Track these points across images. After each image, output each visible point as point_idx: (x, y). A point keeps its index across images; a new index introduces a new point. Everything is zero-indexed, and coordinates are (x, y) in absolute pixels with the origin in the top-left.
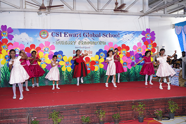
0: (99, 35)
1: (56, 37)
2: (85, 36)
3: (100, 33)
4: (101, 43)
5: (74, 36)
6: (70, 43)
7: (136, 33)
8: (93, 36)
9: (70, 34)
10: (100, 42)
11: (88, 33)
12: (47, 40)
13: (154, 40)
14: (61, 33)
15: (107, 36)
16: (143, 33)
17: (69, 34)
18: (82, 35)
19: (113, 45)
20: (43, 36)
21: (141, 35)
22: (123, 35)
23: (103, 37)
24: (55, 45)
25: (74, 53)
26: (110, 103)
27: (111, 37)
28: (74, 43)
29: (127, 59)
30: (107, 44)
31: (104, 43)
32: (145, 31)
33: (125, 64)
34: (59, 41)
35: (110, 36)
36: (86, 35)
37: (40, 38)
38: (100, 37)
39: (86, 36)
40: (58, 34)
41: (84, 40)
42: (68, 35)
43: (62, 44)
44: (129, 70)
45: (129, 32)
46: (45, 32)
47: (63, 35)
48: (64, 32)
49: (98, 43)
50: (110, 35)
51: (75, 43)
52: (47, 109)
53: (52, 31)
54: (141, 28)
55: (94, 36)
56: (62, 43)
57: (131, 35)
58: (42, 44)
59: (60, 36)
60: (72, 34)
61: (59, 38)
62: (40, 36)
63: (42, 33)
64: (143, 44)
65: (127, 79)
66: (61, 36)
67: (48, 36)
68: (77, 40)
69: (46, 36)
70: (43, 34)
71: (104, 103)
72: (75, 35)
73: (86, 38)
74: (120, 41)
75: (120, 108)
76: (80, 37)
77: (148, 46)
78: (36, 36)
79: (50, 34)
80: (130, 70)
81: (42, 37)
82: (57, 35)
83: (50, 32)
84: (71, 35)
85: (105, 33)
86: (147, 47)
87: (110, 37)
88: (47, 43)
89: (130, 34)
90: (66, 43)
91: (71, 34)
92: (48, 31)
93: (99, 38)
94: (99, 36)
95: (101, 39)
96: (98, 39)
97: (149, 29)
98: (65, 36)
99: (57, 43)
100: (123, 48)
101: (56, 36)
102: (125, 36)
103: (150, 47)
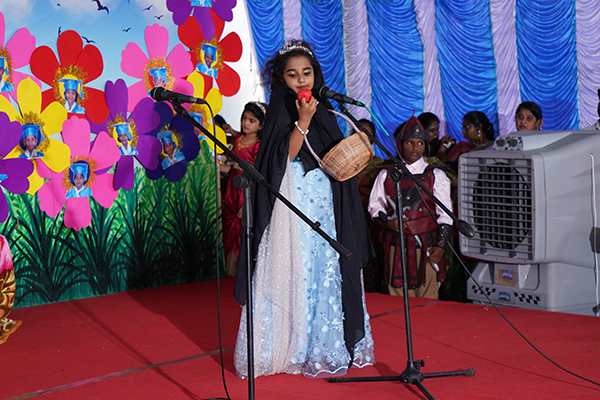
13: (230, 18)
29: (93, 136)
33: (79, 170)
44: (102, 212)
65: (91, 281)
77: (202, 53)
80: (110, 215)
86: (195, 61)
103: (210, 59)
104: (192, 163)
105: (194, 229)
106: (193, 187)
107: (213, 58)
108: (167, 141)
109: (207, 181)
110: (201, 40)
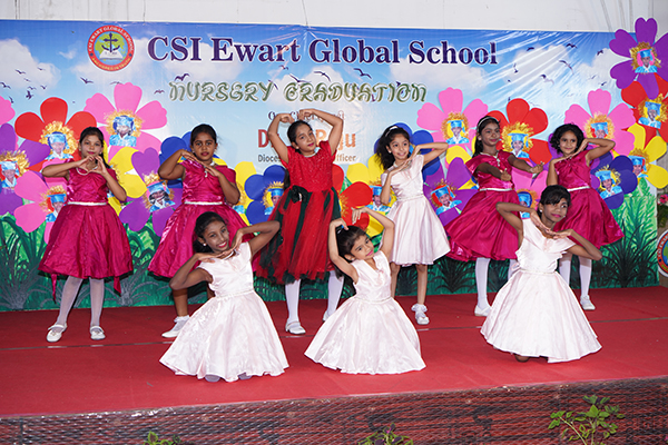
0: (391, 53)
1: (170, 64)
2: (319, 55)
3: (395, 43)
4: (399, 91)
5: (261, 57)
6: (243, 90)
7: (580, 43)
8: (362, 59)
9: (243, 49)
10: (398, 89)
11: (336, 42)
12: (123, 76)
14: (196, 42)
15: (435, 57)
16: (620, 42)
17: (238, 47)
18: (303, 51)
19: (465, 106)
20: (104, 54)
21: (608, 52)
22: (513, 53)
23: (412, 60)
24: (165, 101)
25: (261, 145)
26: (440, 397)
27: (454, 61)
28: (261, 93)
30: (432, 99)
31: (419, 93)
32: (630, 29)
33: (523, 199)
34: (184, 83)
35: (449, 59)
36: (327, 54)
37: (88, 68)
38: (396, 61)
39: (327, 58)
40: (182, 44)
41: (314, 79)
42: (231, 49)
43: (201, 95)
45: (547, 39)
46: (115, 36)
47: (206, 50)
48: (211, 36)
49: (388, 93)
50: (449, 54)
51: (268, 90)
52: (117, 423)
53: (149, 32)
54: (607, 17)
55: (367, 58)
56: (203, 91)
57: (557, 50)
58: (99, 99)
59: (191, 55)
60: (252, 49)
61: (188, 65)
62: (92, 55)
63: (100, 42)
64: (616, 99)
66: (196, 57)
67: (130, 55)
68: (280, 77)
69: (119, 55)
70: (107, 45)
71: (408, 399)
72: (270, 52)
73: (327, 68)
74: (500, 83)
75: (488, 423)
76: (295, 60)
77: (646, 109)
78: (70, 55)
79: (141, 45)
81: (99, 63)
82: (176, 53)
83: (139, 38)
84: (246, 54)
85: (420, 44)
86: (638, 116)
87: (445, 61)
88: (128, 94)
89: (552, 48)
90: (223, 93)
91: (247, 47)
92: (130, 30)
93: (393, 65)
94: (391, 58)
95: (403, 70)
96: (388, 71)
97: (651, 20)
98: (217, 57)
99: (176, 94)
100: (513, 121)
101: (173, 57)
102: (523, 59)
103: (652, 115)
104: (630, 195)
105: (629, 246)
106: (630, 214)
107: (657, 112)
108: (605, 178)
109: (644, 209)
110: (644, 99)
